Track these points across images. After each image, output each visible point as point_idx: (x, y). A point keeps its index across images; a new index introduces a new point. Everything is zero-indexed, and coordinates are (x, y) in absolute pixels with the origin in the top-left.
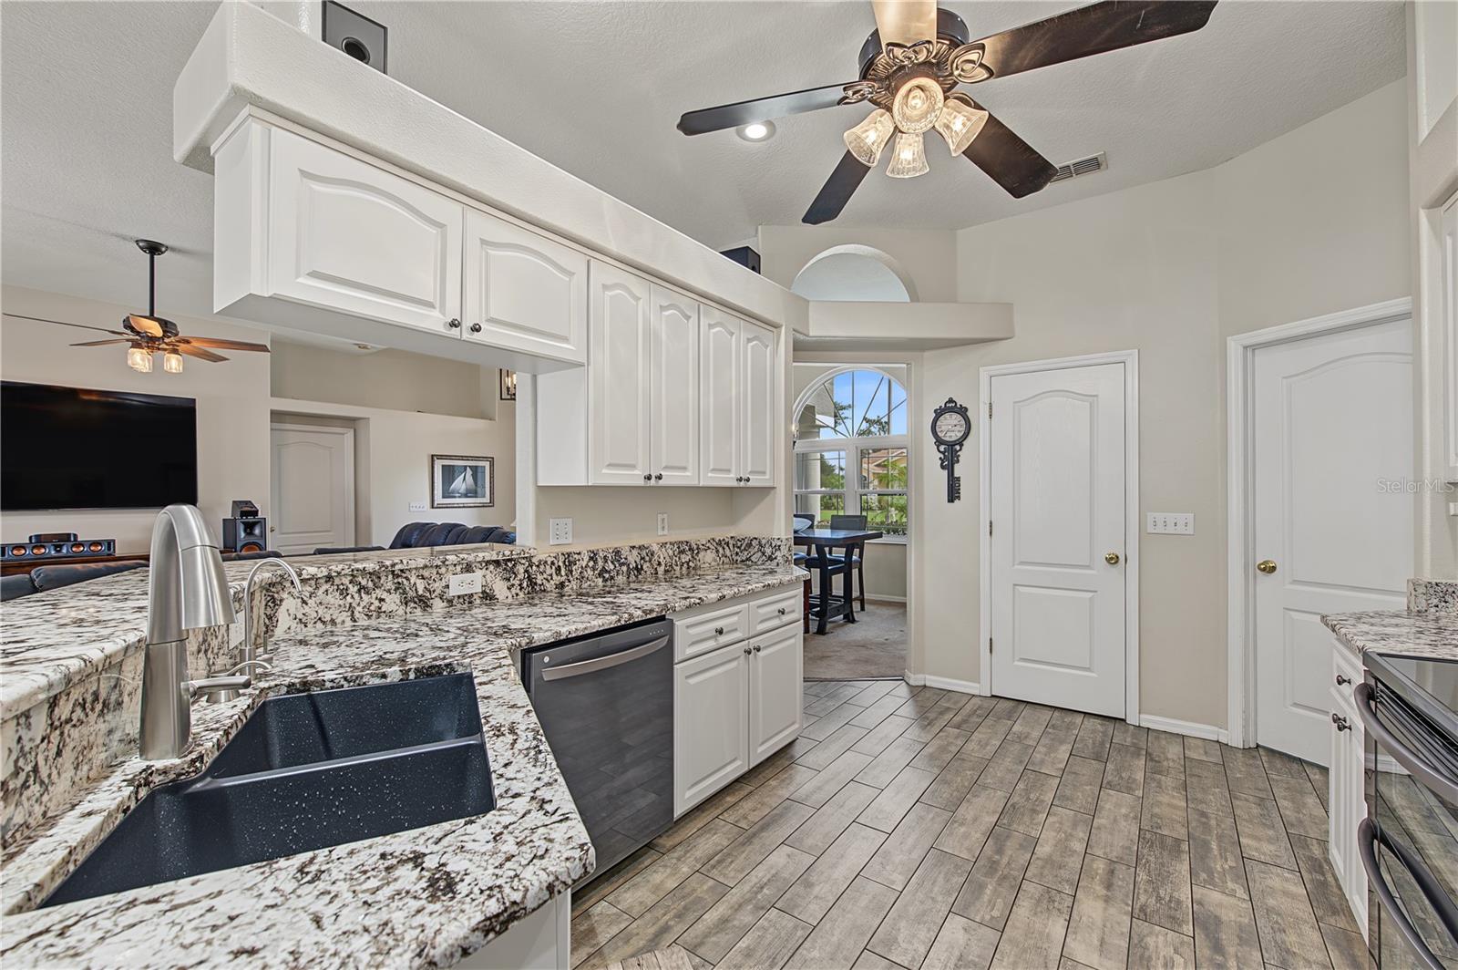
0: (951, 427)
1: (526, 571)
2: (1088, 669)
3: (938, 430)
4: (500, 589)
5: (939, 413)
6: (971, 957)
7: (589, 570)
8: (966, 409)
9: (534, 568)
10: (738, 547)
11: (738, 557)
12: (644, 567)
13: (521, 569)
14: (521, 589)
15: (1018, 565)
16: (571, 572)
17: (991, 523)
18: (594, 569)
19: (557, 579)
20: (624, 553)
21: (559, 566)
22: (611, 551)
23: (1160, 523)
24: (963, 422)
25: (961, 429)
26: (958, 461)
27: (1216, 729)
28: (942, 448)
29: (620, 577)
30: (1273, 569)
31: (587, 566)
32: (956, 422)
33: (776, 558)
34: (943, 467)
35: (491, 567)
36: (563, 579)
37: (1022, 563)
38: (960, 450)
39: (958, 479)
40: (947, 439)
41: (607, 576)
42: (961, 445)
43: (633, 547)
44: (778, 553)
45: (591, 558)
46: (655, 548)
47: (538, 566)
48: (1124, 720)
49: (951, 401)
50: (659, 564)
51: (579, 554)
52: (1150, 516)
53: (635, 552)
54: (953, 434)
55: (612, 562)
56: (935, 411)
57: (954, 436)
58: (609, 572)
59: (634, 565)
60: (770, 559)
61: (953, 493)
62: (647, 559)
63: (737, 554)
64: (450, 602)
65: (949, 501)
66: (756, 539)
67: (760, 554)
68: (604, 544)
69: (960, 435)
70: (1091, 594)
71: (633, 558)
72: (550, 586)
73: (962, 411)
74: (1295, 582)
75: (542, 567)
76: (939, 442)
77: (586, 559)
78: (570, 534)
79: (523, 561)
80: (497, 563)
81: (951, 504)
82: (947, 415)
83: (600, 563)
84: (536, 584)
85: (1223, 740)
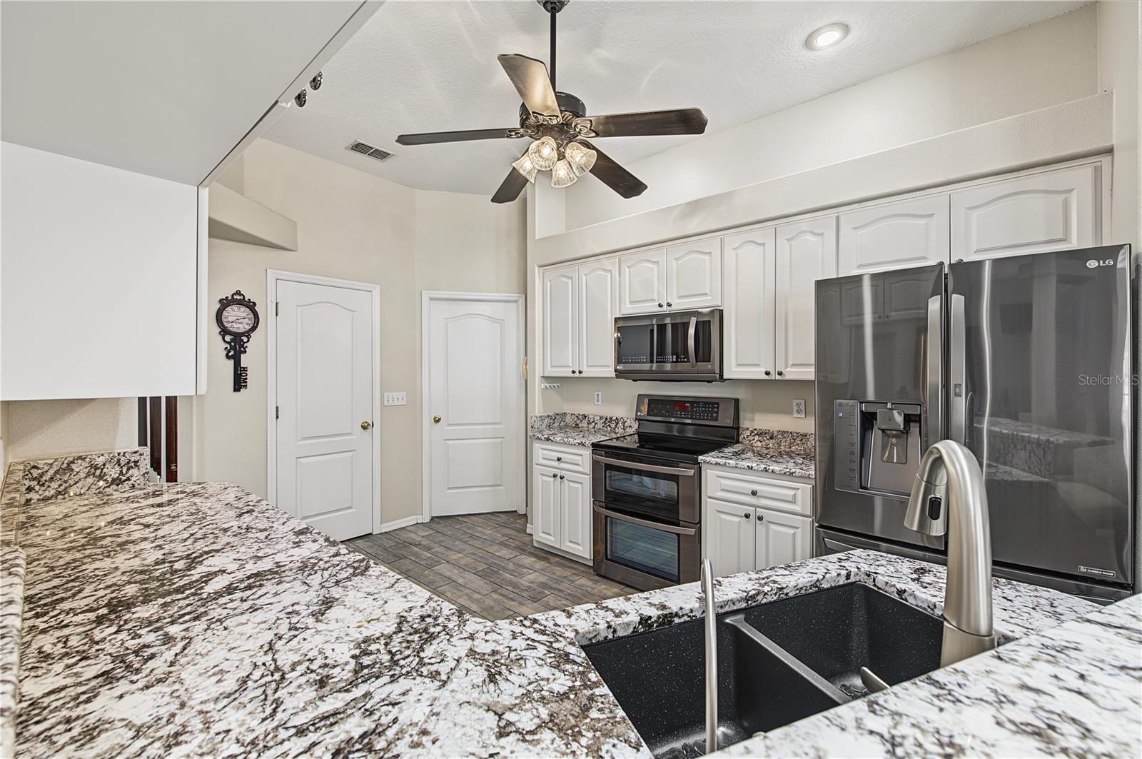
0: (237, 318)
2: (350, 508)
3: (224, 320)
5: (225, 304)
8: (255, 304)
10: (34, 479)
11: (33, 495)
15: (300, 440)
17: (277, 408)
23: (391, 399)
24: (251, 316)
25: (249, 322)
26: (245, 352)
27: (415, 517)
28: (228, 338)
30: (440, 419)
32: (245, 315)
33: (128, 479)
34: (228, 357)
37: (304, 439)
38: (248, 341)
39: (245, 369)
40: (235, 330)
42: (249, 337)
44: (134, 472)
48: (371, 534)
49: (238, 293)
52: (386, 394)
54: (241, 326)
56: (221, 301)
57: (241, 327)
60: (117, 482)
61: (240, 382)
63: (30, 489)
65: (235, 390)
66: (83, 459)
67: (90, 480)
69: (248, 327)
70: (352, 453)
73: (251, 306)
74: (449, 425)
76: (224, 331)
81: (237, 394)
82: (235, 307)
85: (420, 521)
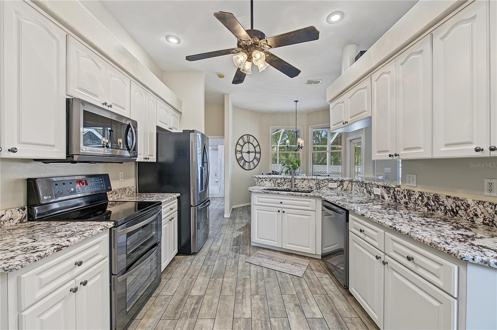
1: (393, 193)
4: (386, 196)
6: (240, 305)
7: (419, 201)
9: (396, 192)
12: (459, 212)
13: (392, 191)
14: (392, 199)
16: (411, 199)
18: (422, 202)
19: (404, 200)
20: (443, 199)
21: (405, 194)
22: (432, 195)
29: (439, 212)
31: (418, 198)
35: (383, 188)
36: (407, 201)
41: (430, 208)
43: (449, 197)
45: (420, 196)
46: (470, 202)
47: (397, 192)
50: (476, 215)
51: (414, 192)
53: (451, 201)
55: (433, 201)
58: (431, 206)
59: (450, 208)
62: (462, 208)
64: (375, 195)
68: (429, 191)
71: (449, 204)
72: (402, 202)
75: (399, 193)
77: (418, 195)
78: (415, 181)
79: (392, 189)
80: (385, 187)
83: (426, 200)
84: (397, 199)
